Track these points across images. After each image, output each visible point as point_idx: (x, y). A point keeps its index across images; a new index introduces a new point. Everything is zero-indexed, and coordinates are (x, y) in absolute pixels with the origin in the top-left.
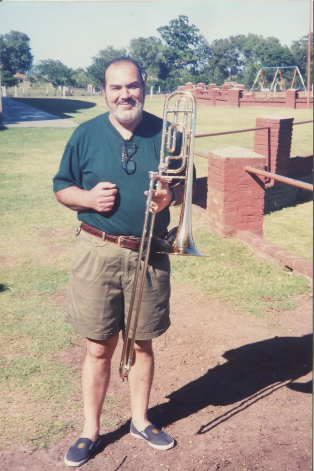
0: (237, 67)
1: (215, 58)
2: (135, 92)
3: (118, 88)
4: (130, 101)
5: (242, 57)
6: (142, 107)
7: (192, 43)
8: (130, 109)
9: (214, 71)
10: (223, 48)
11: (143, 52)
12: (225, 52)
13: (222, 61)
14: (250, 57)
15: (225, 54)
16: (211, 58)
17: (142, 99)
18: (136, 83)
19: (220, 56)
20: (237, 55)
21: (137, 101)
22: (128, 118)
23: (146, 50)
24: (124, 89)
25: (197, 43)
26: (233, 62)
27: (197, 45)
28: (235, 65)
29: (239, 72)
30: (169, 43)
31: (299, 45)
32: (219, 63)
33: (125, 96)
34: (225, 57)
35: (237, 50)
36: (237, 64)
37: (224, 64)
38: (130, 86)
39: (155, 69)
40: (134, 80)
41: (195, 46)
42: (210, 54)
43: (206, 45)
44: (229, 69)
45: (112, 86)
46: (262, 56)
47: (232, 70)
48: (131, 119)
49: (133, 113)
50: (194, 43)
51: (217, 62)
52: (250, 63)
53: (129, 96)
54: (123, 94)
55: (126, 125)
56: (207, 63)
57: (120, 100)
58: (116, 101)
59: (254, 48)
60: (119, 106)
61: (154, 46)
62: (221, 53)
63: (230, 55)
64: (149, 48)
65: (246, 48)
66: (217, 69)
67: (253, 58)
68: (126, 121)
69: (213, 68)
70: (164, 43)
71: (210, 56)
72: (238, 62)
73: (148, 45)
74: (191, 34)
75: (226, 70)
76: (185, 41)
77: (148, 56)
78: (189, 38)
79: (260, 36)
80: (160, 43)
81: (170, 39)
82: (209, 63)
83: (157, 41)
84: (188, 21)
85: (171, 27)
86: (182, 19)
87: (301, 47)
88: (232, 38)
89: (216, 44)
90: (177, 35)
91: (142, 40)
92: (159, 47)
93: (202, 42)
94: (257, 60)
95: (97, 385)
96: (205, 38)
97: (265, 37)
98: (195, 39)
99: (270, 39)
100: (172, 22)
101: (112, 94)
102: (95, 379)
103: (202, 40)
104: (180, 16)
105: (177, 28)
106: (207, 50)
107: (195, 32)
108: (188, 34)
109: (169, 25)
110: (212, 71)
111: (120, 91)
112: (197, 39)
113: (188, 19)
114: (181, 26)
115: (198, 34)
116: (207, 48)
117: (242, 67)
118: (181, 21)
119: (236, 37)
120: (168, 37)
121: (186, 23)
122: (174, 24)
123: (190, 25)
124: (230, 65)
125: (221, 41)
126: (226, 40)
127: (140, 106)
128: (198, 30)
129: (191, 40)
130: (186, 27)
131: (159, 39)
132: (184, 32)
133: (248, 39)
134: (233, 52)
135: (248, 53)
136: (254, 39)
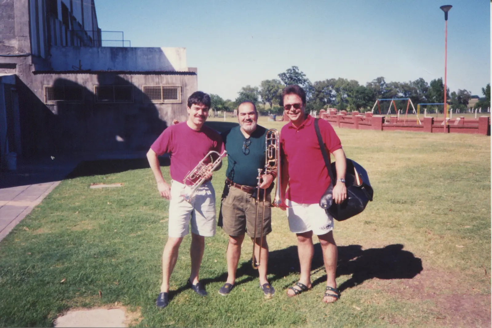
0: (331, 99)
1: (317, 93)
2: (252, 116)
3: (244, 114)
4: (250, 120)
5: (334, 92)
6: (256, 123)
7: (301, 83)
8: (250, 125)
9: (316, 101)
10: (321, 87)
11: (269, 89)
12: (323, 90)
13: (321, 95)
14: (339, 92)
15: (323, 91)
16: (314, 93)
17: (256, 119)
18: (253, 112)
19: (320, 92)
20: (331, 91)
21: (253, 121)
22: (249, 129)
23: (271, 88)
24: (247, 115)
25: (304, 83)
26: (328, 95)
27: (305, 85)
28: (329, 98)
29: (332, 102)
30: (286, 83)
31: (372, 85)
32: (319, 96)
33: (247, 118)
34: (323, 92)
35: (330, 88)
36: (331, 97)
37: (322, 97)
38: (250, 114)
39: (277, 100)
40: (252, 111)
41: (303, 85)
42: (313, 90)
43: (310, 85)
44: (326, 100)
45: (241, 113)
46: (352, 91)
47: (327, 101)
48: (251, 129)
49: (251, 127)
50: (303, 83)
51: (317, 95)
52: (339, 96)
53: (250, 118)
54: (247, 117)
55: (248, 132)
56: (311, 96)
57: (245, 120)
58: (243, 120)
59: (342, 87)
60: (245, 123)
61: (276, 85)
62: (321, 89)
63: (326, 91)
64: (273, 87)
65: (336, 86)
66: (318, 100)
67: (341, 93)
68: (248, 130)
69: (315, 99)
70: (283, 83)
71: (313, 92)
72: (332, 95)
73: (272, 84)
74: (301, 78)
75: (323, 100)
76: (297, 82)
77: (272, 91)
78: (299, 80)
79: (346, 79)
80: (280, 83)
81: (287, 81)
82: (313, 96)
83: (278, 82)
84: (298, 70)
85: (287, 73)
86: (294, 68)
87: (373, 86)
88: (327, 81)
89: (317, 84)
90: (292, 78)
91: (268, 82)
92: (279, 86)
93: (308, 83)
94: (344, 95)
95: (234, 258)
96: (310, 80)
97: (349, 80)
98: (303, 81)
99: (352, 81)
100: (288, 70)
101: (242, 117)
102: (233, 255)
103: (308, 81)
104: (293, 67)
105: (292, 74)
106: (311, 88)
107: (303, 77)
108: (298, 77)
109: (286, 72)
110: (314, 101)
111: (245, 116)
112: (305, 81)
113: (299, 68)
114: (294, 72)
115: (305, 78)
116: (311, 86)
117: (334, 99)
118: (294, 70)
119: (330, 80)
120: (285, 80)
121: (297, 71)
122: (289, 71)
123: (300, 72)
124: (326, 97)
125: (320, 82)
126: (324, 82)
127: (255, 123)
128: (305, 75)
129: (301, 82)
130: (297, 73)
131: (279, 81)
132: (296, 77)
133: (337, 81)
134: (329, 89)
135: (338, 90)
136: (342, 81)
